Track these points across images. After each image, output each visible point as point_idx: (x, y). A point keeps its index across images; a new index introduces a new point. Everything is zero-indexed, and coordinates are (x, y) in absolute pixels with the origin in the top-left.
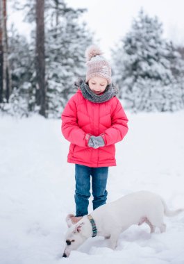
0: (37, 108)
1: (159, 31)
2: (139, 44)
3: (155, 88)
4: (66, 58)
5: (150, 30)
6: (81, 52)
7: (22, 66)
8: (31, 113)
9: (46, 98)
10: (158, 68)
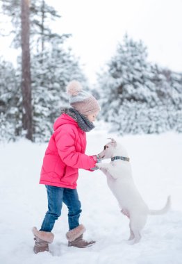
0: (24, 132)
1: (144, 54)
2: (124, 67)
3: (141, 110)
4: (52, 83)
5: (134, 53)
6: (67, 77)
7: (9, 91)
8: (18, 138)
9: (33, 123)
10: (143, 91)
